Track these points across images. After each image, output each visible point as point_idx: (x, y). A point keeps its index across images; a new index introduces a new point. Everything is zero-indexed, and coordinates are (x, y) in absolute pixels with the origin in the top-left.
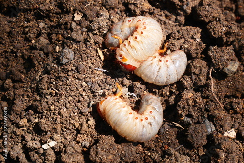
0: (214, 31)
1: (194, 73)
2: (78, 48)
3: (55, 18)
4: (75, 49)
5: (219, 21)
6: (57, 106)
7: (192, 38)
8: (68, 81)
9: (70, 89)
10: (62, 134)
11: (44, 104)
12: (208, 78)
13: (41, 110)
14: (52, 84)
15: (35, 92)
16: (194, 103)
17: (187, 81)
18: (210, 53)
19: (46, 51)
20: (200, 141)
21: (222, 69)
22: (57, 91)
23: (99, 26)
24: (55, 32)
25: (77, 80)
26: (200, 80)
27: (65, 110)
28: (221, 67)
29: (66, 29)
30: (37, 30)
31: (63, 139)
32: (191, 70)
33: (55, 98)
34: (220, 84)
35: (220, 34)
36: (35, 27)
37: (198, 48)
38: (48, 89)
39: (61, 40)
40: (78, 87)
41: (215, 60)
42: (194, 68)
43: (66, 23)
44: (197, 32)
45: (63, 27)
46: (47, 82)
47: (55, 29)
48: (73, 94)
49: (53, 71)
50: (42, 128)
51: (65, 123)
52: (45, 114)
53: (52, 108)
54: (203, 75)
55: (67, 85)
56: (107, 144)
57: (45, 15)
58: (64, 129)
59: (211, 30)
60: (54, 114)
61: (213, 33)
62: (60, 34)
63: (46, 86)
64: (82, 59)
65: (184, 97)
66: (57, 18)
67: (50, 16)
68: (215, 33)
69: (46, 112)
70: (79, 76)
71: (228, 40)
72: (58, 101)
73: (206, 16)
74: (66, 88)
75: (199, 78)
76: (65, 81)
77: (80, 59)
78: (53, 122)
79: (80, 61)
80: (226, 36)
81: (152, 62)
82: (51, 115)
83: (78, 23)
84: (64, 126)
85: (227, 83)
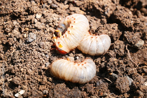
0: (126, 23)
1: (116, 48)
2: (39, 33)
3: (24, 18)
4: (37, 34)
5: (129, 18)
6: (25, 69)
7: (113, 29)
8: (33, 52)
9: (34, 57)
10: (29, 86)
11: (16, 68)
12: (126, 51)
13: (14, 72)
14: (22, 55)
15: (10, 63)
16: (118, 63)
17: (112, 53)
18: (125, 35)
19: (18, 38)
20: (125, 87)
21: (134, 45)
22: (25, 59)
23: (53, 20)
24: (23, 27)
25: (39, 53)
26: (120, 52)
27: (31, 71)
28: (133, 43)
29: (31, 24)
30: (12, 26)
31: (30, 89)
32: (114, 47)
33: (24, 64)
34: (134, 56)
35: (130, 25)
36: (11, 24)
37: (117, 34)
38: (19, 59)
39: (28, 31)
40: (40, 56)
41: (129, 39)
42: (116, 45)
43: (31, 20)
44: (115, 26)
45: (29, 23)
46: (18, 55)
47: (24, 25)
48: (36, 61)
49: (23, 47)
50: (15, 82)
51: (31, 79)
52: (17, 74)
53: (22, 69)
54: (122, 48)
55: (32, 55)
56: (61, 88)
57: (17, 16)
58: (30, 83)
59: (124, 23)
60: (23, 74)
61: (125, 24)
62: (27, 27)
63: (18, 57)
64: (42, 39)
65: (111, 61)
66: (25, 18)
67: (20, 17)
68: (127, 24)
69: (17, 73)
70: (40, 49)
71: (136, 29)
72: (26, 66)
73: (120, 16)
74: (32, 57)
75: (119, 51)
76: (31, 53)
77: (41, 40)
78: (22, 79)
79: (40, 41)
80: (134, 26)
81: (86, 38)
82: (21, 75)
83: (39, 20)
84: (30, 81)
85: (138, 55)
